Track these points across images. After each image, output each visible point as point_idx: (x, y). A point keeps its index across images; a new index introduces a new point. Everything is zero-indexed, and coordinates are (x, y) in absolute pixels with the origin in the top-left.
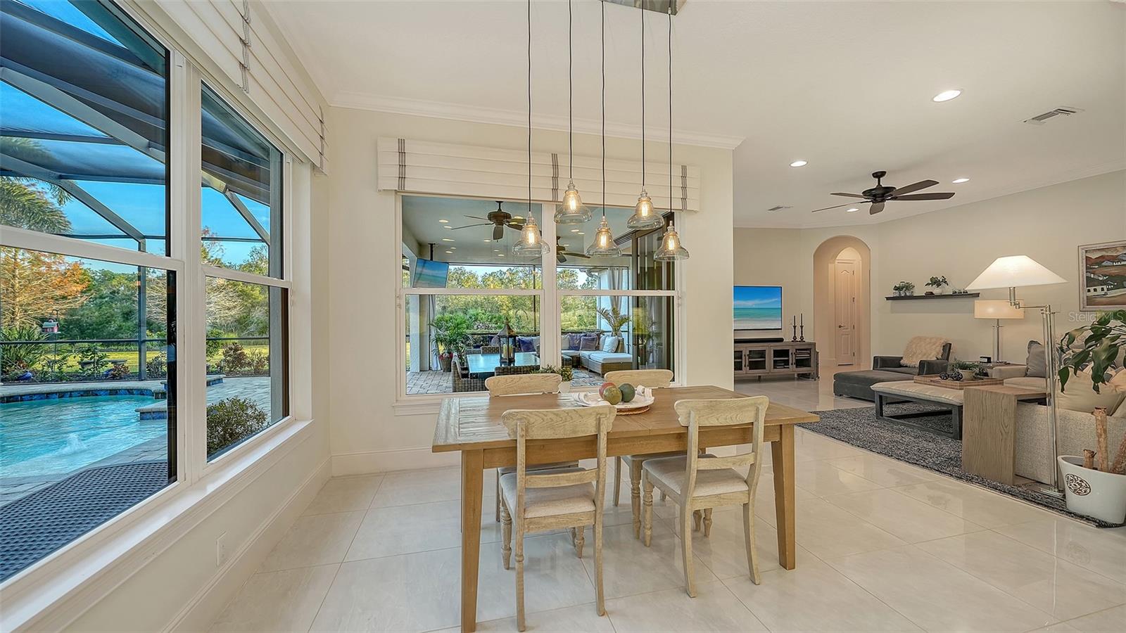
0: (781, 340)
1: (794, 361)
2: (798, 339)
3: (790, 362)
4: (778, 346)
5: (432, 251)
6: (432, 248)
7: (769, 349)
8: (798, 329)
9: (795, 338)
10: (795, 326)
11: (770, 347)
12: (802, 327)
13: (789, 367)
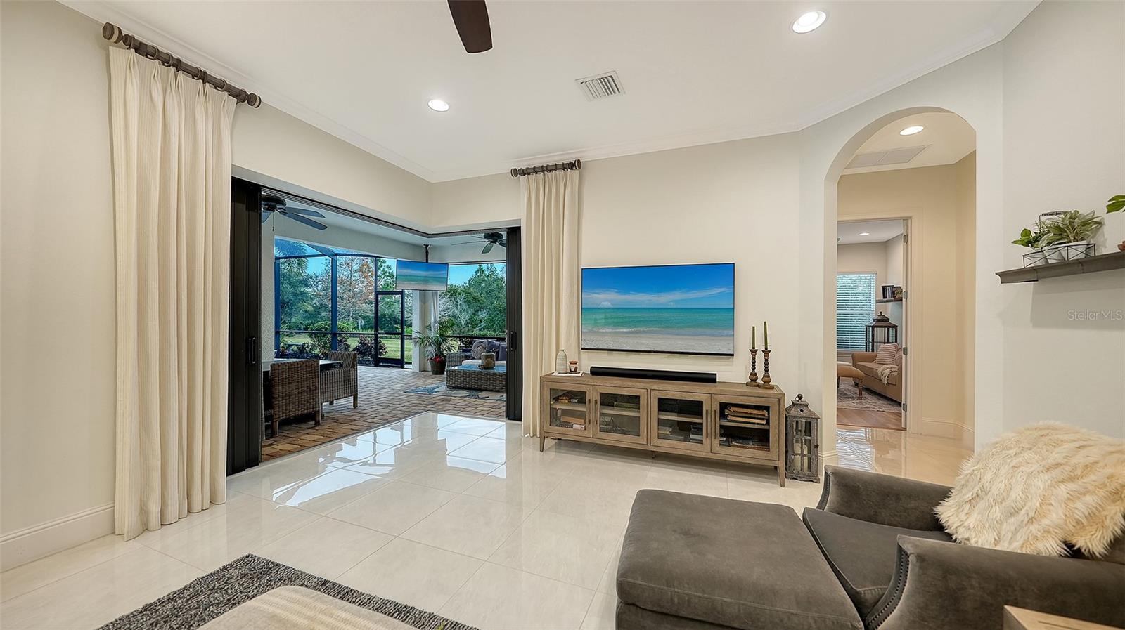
1: (714, 429)
3: (705, 431)
5: (427, 253)
7: (648, 396)
9: (753, 377)
10: (754, 351)
11: (649, 390)
12: (766, 352)
13: (701, 442)
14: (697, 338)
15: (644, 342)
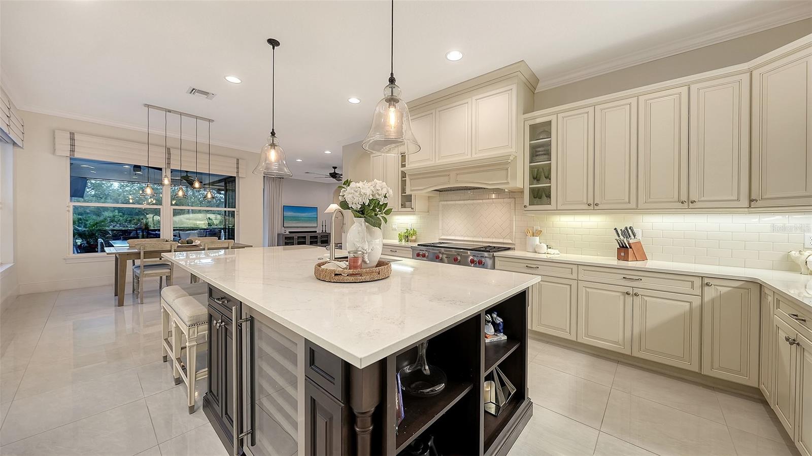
0: (316, 232)
2: (324, 231)
4: (313, 234)
7: (308, 236)
8: (324, 226)
12: (326, 226)
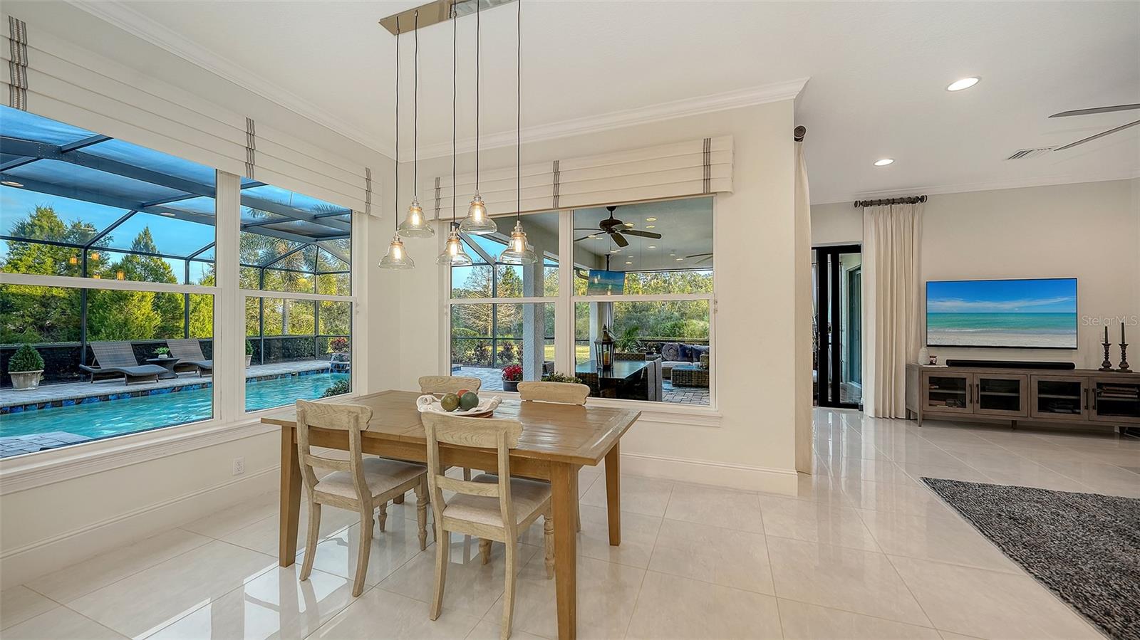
0: (1070, 366)
1: (1092, 403)
3: (1083, 404)
4: (1057, 376)
5: (608, 262)
6: (608, 258)
7: (1036, 381)
9: (1107, 364)
10: (1107, 346)
11: (1029, 376)
12: (1123, 346)
13: (1079, 413)
14: (1041, 336)
15: (990, 339)
